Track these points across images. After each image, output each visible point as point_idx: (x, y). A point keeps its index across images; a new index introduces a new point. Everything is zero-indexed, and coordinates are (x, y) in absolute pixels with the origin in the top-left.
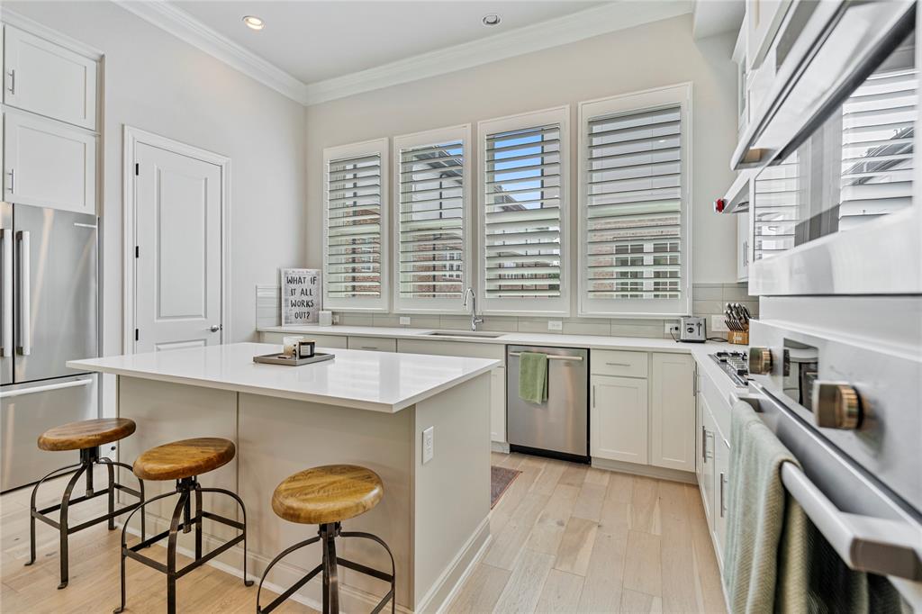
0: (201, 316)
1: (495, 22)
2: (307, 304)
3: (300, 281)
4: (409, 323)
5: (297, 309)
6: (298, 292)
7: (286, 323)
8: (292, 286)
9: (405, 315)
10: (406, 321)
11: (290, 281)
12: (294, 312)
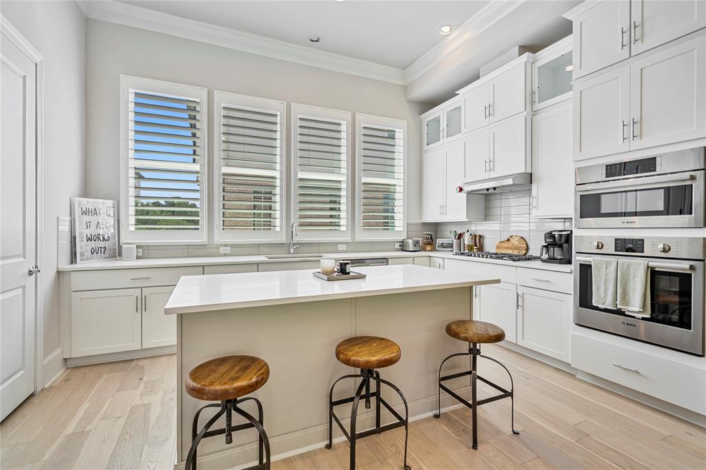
0: (18, 256)
1: (317, 41)
2: (104, 238)
3: (95, 212)
4: (229, 252)
5: (93, 244)
6: (94, 224)
7: (82, 260)
8: (87, 218)
9: (225, 245)
10: (228, 250)
11: (84, 213)
12: (90, 248)
